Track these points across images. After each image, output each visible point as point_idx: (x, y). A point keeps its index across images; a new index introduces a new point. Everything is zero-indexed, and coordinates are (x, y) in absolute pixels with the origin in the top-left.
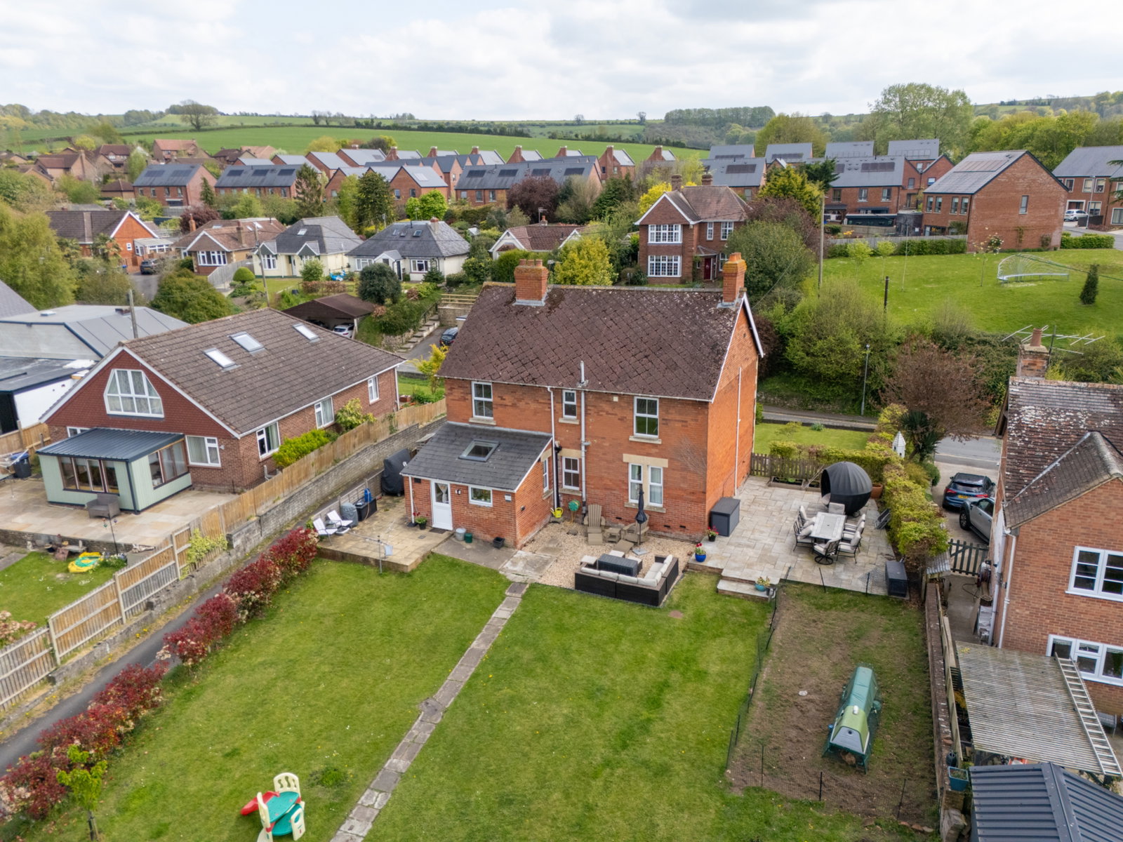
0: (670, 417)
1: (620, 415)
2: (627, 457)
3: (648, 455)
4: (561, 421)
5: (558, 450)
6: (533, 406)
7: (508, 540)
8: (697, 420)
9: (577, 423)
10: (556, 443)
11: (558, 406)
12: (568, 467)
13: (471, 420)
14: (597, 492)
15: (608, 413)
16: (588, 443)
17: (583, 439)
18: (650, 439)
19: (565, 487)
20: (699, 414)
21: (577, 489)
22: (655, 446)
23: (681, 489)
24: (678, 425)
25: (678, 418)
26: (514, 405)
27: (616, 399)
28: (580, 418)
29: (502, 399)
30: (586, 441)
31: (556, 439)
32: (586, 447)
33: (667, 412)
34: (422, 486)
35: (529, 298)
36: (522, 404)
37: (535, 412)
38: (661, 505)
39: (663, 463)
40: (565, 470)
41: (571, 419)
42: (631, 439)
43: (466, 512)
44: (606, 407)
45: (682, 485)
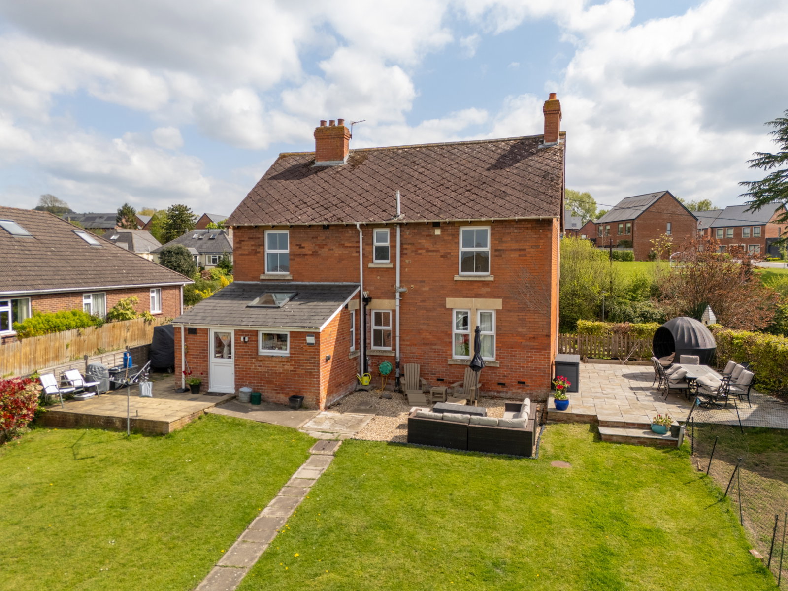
0: (504, 246)
1: (442, 252)
2: (450, 302)
3: (477, 296)
4: (371, 265)
5: (367, 301)
6: (338, 252)
7: (309, 399)
8: (538, 247)
9: (391, 266)
10: (366, 294)
11: (368, 248)
12: (378, 323)
13: (262, 277)
14: (415, 349)
15: (428, 251)
16: (402, 290)
17: (398, 284)
18: (480, 277)
19: (373, 348)
20: (540, 238)
21: (389, 348)
22: (485, 283)
23: (522, 335)
24: (515, 255)
25: (515, 246)
26: (315, 254)
27: (438, 232)
28: (394, 260)
29: (301, 247)
30: (401, 287)
31: (364, 289)
32: (401, 294)
33: (501, 241)
34: (198, 338)
35: (329, 159)
36: (324, 252)
37: (340, 259)
38: (493, 359)
39: (498, 304)
40: (374, 327)
41: (385, 263)
42: (456, 278)
43: (254, 366)
44: (425, 242)
45: (520, 330)
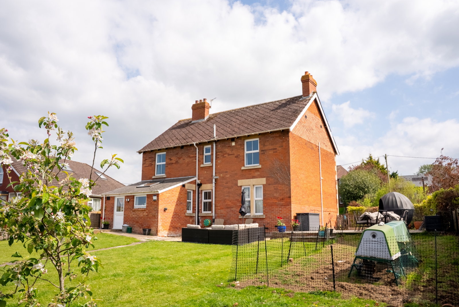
0: (266, 148)
1: (236, 154)
2: (240, 182)
3: (253, 177)
4: (202, 166)
5: (199, 185)
6: (187, 160)
7: (153, 231)
8: (282, 146)
9: (211, 165)
10: (198, 182)
11: (201, 157)
12: (205, 198)
13: (153, 177)
14: (222, 211)
15: (229, 155)
17: (214, 174)
18: (254, 166)
19: (203, 212)
20: (284, 142)
21: (210, 212)
22: (257, 170)
23: (276, 198)
24: (271, 152)
25: (271, 147)
26: (177, 162)
27: (233, 144)
28: (212, 162)
29: (171, 160)
30: (215, 176)
31: (198, 179)
32: (216, 180)
33: (264, 145)
34: (110, 201)
35: (198, 119)
36: (181, 161)
37: (188, 164)
38: (262, 214)
39: (263, 181)
40: (204, 201)
41: (208, 164)
42: (243, 168)
43: (132, 215)
44: (228, 150)
45: (275, 195)
